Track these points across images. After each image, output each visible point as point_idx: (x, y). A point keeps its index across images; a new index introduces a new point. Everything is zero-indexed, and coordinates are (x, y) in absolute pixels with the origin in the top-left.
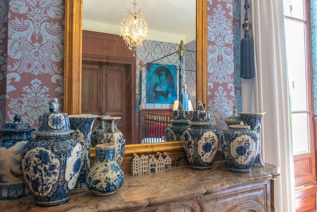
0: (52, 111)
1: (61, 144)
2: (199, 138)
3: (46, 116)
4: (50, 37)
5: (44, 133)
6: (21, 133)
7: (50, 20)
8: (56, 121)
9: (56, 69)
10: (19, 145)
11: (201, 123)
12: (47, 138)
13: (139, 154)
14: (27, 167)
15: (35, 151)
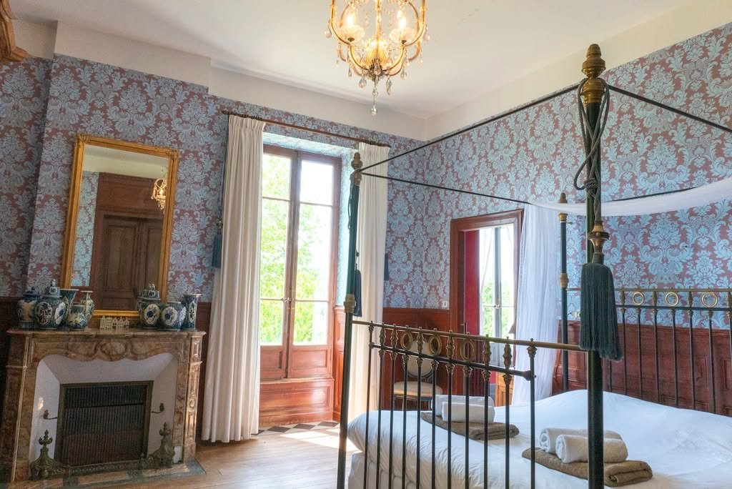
0: (51, 285)
1: (54, 302)
2: (146, 308)
3: (48, 288)
4: (55, 242)
5: (47, 296)
6: (35, 296)
7: (56, 232)
8: (53, 291)
9: (57, 261)
10: (34, 302)
11: (150, 299)
12: (48, 298)
13: (106, 317)
14: (38, 310)
15: (42, 303)
